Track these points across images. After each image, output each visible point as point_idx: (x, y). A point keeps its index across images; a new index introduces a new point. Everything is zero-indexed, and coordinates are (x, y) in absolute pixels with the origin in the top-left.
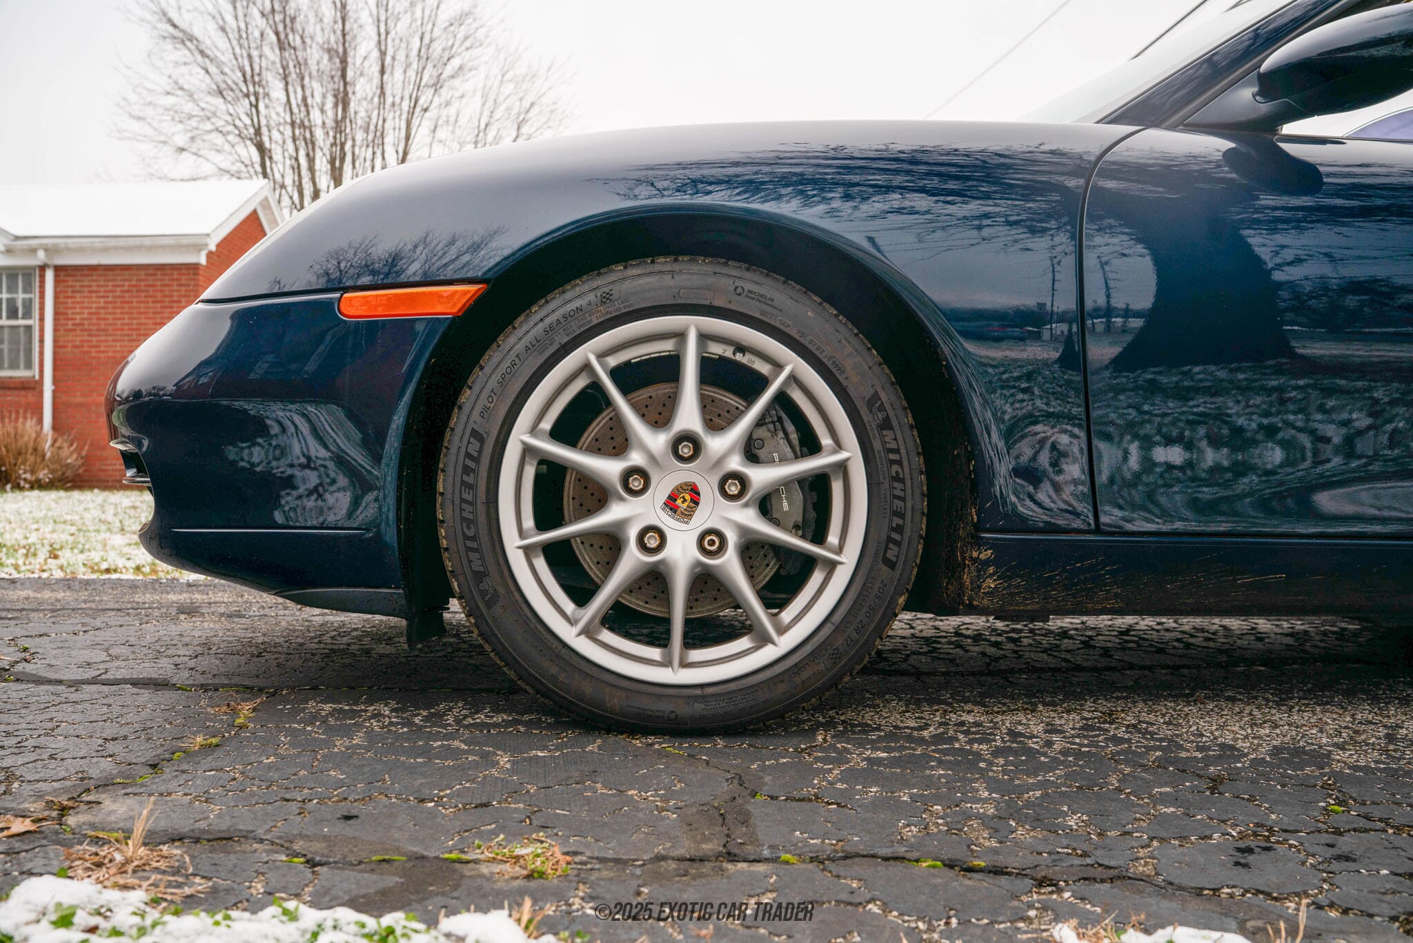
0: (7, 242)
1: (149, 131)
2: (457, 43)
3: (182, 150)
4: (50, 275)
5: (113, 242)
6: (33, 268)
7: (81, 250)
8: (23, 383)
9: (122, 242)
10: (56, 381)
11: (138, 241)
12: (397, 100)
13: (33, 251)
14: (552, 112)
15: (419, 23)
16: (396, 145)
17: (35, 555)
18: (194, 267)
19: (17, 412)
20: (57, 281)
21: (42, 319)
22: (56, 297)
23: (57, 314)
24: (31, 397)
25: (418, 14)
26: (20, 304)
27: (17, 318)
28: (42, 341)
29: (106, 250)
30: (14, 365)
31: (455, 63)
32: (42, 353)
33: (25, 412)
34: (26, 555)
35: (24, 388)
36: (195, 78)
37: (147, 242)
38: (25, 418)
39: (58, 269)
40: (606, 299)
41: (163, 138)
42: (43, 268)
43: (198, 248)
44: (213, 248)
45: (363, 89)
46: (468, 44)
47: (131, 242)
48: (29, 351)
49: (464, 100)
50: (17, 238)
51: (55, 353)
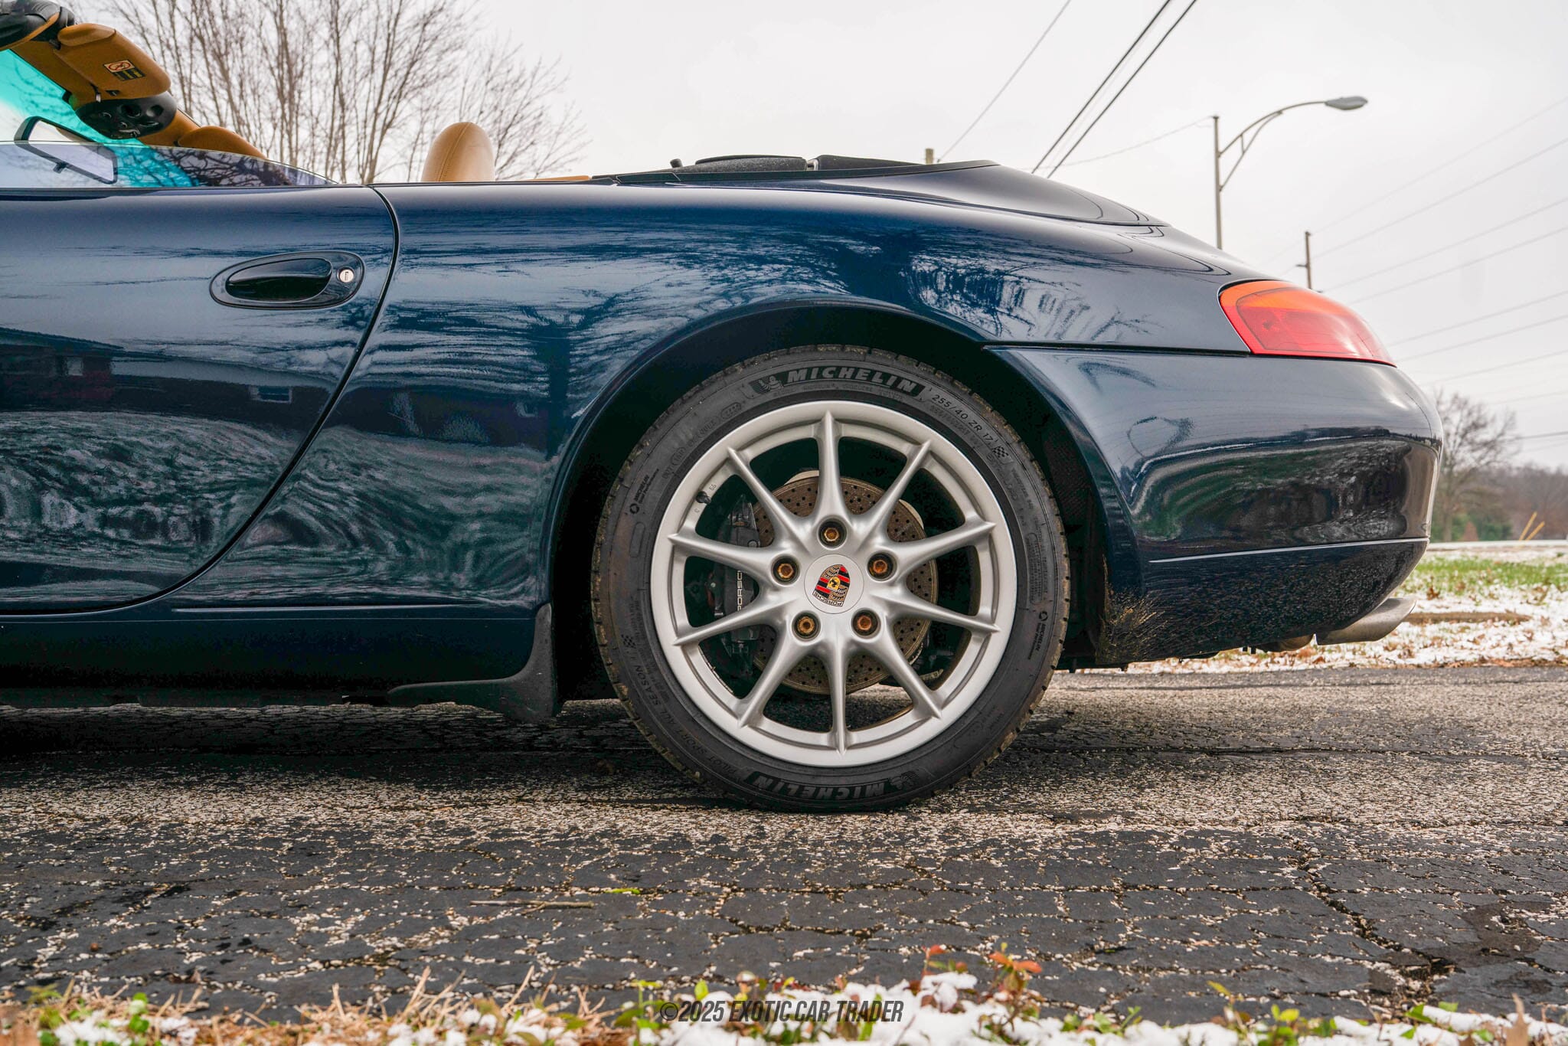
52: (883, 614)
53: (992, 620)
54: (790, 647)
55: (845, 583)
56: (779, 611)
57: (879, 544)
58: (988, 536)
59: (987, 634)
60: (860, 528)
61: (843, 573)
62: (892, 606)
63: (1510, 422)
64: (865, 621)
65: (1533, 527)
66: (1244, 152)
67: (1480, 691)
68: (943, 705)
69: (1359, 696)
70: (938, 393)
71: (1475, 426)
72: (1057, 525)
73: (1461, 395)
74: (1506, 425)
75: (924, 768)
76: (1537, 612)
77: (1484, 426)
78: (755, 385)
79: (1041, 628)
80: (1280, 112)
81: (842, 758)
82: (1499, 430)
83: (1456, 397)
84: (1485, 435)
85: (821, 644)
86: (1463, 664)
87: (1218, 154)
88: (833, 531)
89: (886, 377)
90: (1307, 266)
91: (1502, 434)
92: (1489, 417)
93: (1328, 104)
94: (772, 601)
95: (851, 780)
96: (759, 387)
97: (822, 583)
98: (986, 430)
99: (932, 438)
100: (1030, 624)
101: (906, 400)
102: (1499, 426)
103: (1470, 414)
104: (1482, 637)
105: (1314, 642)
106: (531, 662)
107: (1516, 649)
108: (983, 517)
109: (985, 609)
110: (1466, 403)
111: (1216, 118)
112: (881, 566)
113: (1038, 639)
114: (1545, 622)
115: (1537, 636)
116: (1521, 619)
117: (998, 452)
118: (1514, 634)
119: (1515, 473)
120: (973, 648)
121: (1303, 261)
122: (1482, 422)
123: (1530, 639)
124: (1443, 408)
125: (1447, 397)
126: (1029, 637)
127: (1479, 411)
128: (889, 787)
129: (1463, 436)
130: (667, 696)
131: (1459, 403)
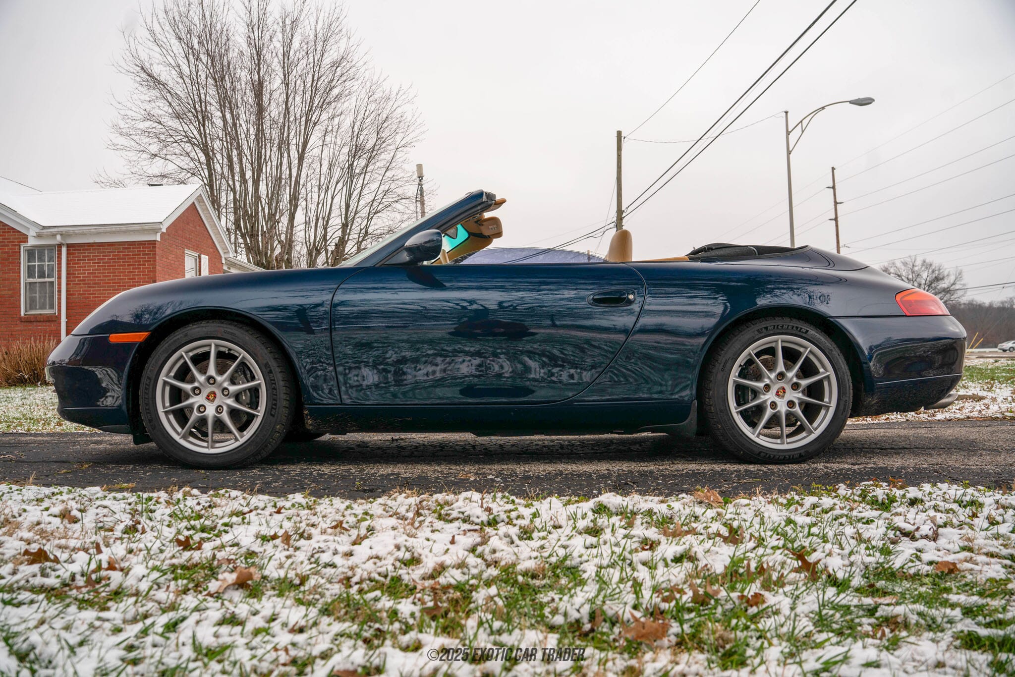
0: (38, 231)
1: (133, 143)
2: (336, 79)
3: (155, 155)
4: (64, 250)
5: (102, 229)
6: (54, 246)
7: (83, 234)
8: (48, 317)
9: (108, 229)
10: (68, 316)
11: (118, 228)
12: (298, 116)
13: (54, 236)
14: (400, 122)
15: (312, 65)
16: (297, 145)
17: (49, 424)
18: (153, 243)
19: (45, 336)
20: (68, 254)
21: (60, 278)
22: (68, 264)
23: (68, 274)
24: (53, 327)
25: (311, 60)
26: (46, 269)
27: (44, 277)
28: (59, 291)
29: (98, 234)
30: (43, 307)
31: (335, 92)
32: (59, 299)
33: (49, 336)
34: (44, 424)
35: (49, 321)
36: (161, 109)
37: (124, 228)
38: (49, 340)
39: (69, 246)
40: (186, 335)
41: (142, 148)
42: (60, 246)
43: (155, 231)
44: (164, 230)
45: (274, 111)
46: (344, 78)
47: (114, 228)
48: (52, 297)
49: (343, 117)
50: (44, 228)
51: (67, 298)
52: (797, 401)
53: (830, 402)
54: (769, 412)
55: (784, 392)
56: (765, 401)
57: (795, 380)
58: (828, 377)
59: (828, 408)
60: (790, 375)
61: (784, 389)
62: (799, 399)
63: (959, 276)
64: (791, 404)
65: (977, 341)
66: (803, 132)
67: (972, 429)
68: (816, 429)
69: (922, 431)
70: (813, 332)
71: (937, 279)
72: (849, 374)
73: (928, 261)
74: (956, 278)
75: (811, 449)
76: (990, 395)
77: (943, 279)
78: (758, 331)
79: (845, 405)
80: (823, 108)
81: (785, 447)
82: (952, 281)
83: (924, 262)
84: (943, 285)
85: (779, 411)
86: (959, 419)
87: (788, 133)
88: (781, 376)
89: (797, 328)
90: (834, 188)
91: (954, 284)
92: (946, 273)
93: (851, 102)
94: (763, 398)
95: (789, 453)
96: (759, 331)
97: (778, 392)
98: (828, 344)
99: (811, 347)
100: (842, 403)
101: (804, 335)
102: (952, 279)
103: (933, 272)
104: (963, 407)
105: (922, 409)
106: (689, 418)
107: (983, 413)
108: (826, 370)
109: (826, 399)
110: (931, 265)
111: (786, 112)
112: (795, 386)
113: (844, 409)
114: (994, 400)
115: (991, 406)
116: (981, 399)
117: (831, 351)
118: (978, 406)
119: (962, 306)
120: (823, 412)
121: (831, 185)
122: (941, 276)
123: (988, 408)
124: (916, 269)
125: (919, 262)
126: (842, 407)
127: (939, 270)
128: (801, 456)
129: (929, 286)
130: (733, 428)
131: (926, 265)
